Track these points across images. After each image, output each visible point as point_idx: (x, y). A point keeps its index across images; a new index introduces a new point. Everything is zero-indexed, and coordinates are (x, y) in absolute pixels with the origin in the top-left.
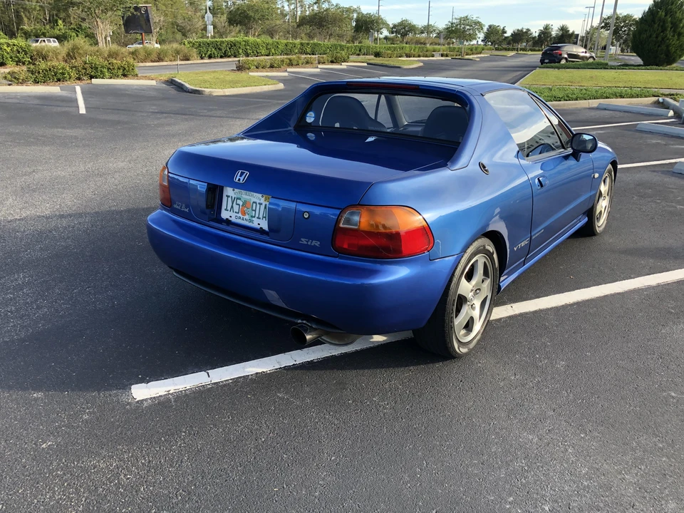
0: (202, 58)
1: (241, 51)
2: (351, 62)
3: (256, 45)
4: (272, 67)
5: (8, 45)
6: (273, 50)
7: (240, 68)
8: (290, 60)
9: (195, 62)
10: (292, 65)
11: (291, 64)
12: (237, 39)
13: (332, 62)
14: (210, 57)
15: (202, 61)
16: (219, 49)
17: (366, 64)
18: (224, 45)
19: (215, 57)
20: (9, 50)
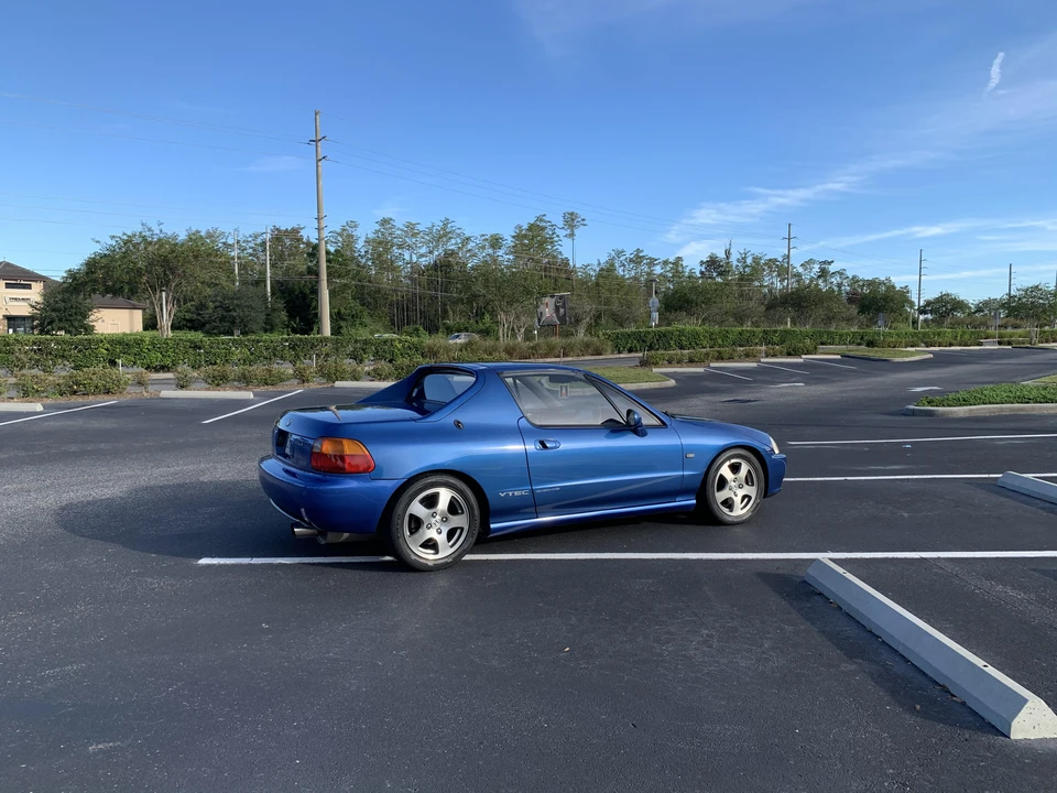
0: (619, 352)
1: (672, 342)
2: (822, 353)
3: (696, 335)
4: (691, 361)
5: (400, 341)
6: (720, 341)
7: (644, 363)
8: (719, 352)
9: (612, 356)
10: (722, 359)
11: (720, 358)
12: (670, 328)
13: (789, 354)
14: (630, 351)
15: (618, 356)
16: (643, 341)
17: (839, 357)
18: (650, 336)
19: (636, 351)
20: (399, 346)
